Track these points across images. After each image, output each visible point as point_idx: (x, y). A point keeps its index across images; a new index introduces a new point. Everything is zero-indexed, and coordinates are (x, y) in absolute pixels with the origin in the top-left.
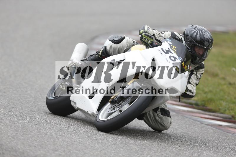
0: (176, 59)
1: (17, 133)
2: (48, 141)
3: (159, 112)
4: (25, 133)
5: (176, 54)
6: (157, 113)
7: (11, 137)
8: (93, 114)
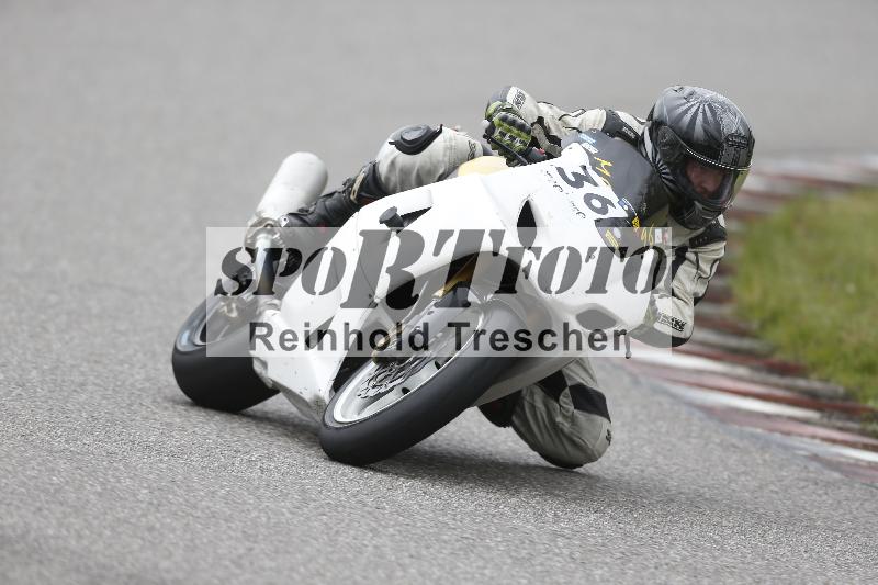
0: (609, 207)
1: (251, 545)
2: (365, 578)
3: (566, 399)
4: (282, 545)
5: (609, 188)
6: (557, 400)
7: (228, 563)
8: (318, 401)
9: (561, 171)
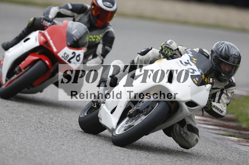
3: (185, 129)
5: (195, 66)
6: (183, 128)
8: (113, 129)
9: (181, 61)
